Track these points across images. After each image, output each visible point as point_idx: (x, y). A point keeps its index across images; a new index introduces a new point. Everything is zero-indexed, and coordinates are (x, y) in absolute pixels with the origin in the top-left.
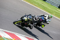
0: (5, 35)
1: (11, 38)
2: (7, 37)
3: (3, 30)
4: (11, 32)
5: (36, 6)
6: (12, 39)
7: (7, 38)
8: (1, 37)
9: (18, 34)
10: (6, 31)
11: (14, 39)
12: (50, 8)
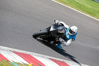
0: (15, 58)
1: (26, 62)
2: (18, 62)
3: (10, 49)
4: (24, 52)
5: (65, 3)
6: (28, 63)
7: (18, 64)
8: (8, 61)
9: (36, 54)
10: (16, 50)
11: (31, 63)
12: (89, 6)
